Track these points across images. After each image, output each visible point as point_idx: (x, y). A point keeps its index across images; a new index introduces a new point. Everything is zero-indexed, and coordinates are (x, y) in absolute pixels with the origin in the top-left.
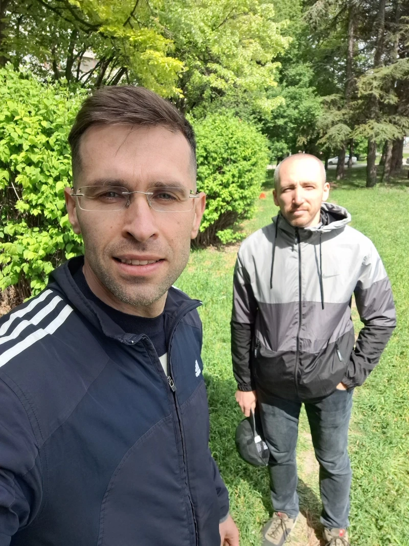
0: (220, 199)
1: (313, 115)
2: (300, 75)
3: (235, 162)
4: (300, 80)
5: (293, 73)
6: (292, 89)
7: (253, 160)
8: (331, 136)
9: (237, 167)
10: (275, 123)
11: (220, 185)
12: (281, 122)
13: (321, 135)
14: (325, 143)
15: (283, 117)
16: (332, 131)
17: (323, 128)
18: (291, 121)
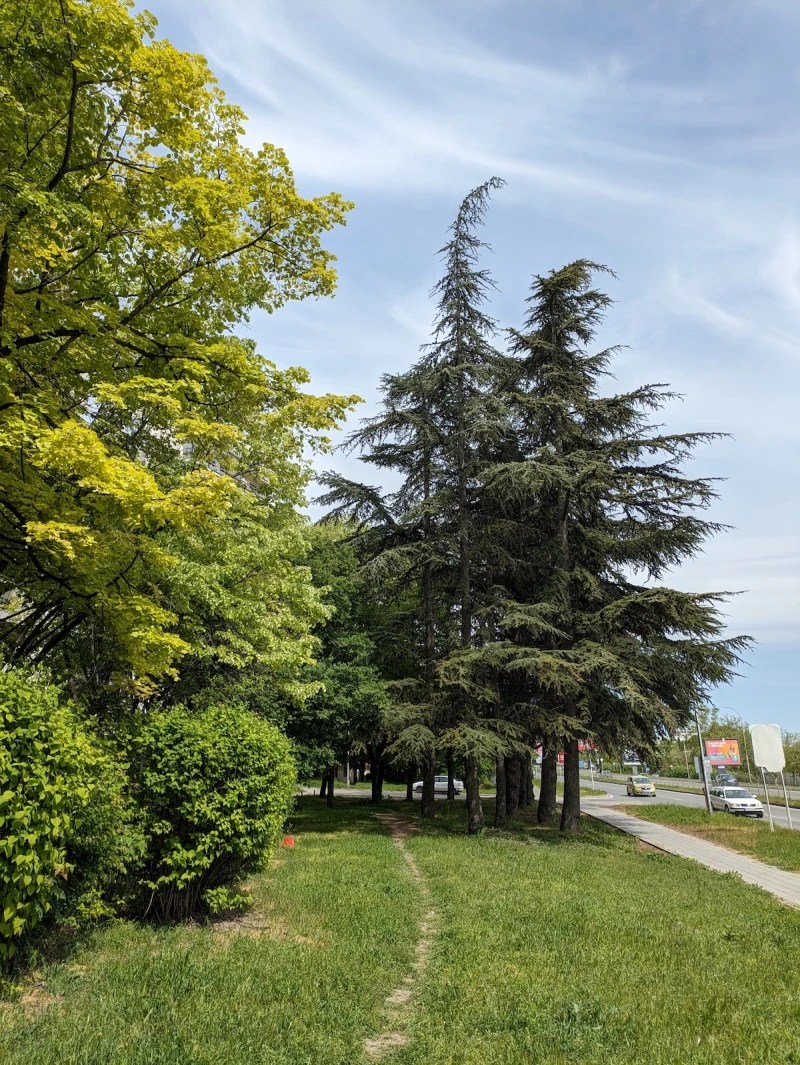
0: (217, 833)
1: (376, 707)
2: (356, 647)
3: (243, 776)
4: (355, 655)
5: (345, 644)
6: (343, 667)
7: (273, 774)
8: (403, 742)
9: (247, 783)
10: (315, 715)
11: (218, 810)
12: (324, 714)
13: (389, 739)
14: (396, 754)
15: (328, 707)
16: (406, 734)
17: (391, 730)
18: (341, 715)
